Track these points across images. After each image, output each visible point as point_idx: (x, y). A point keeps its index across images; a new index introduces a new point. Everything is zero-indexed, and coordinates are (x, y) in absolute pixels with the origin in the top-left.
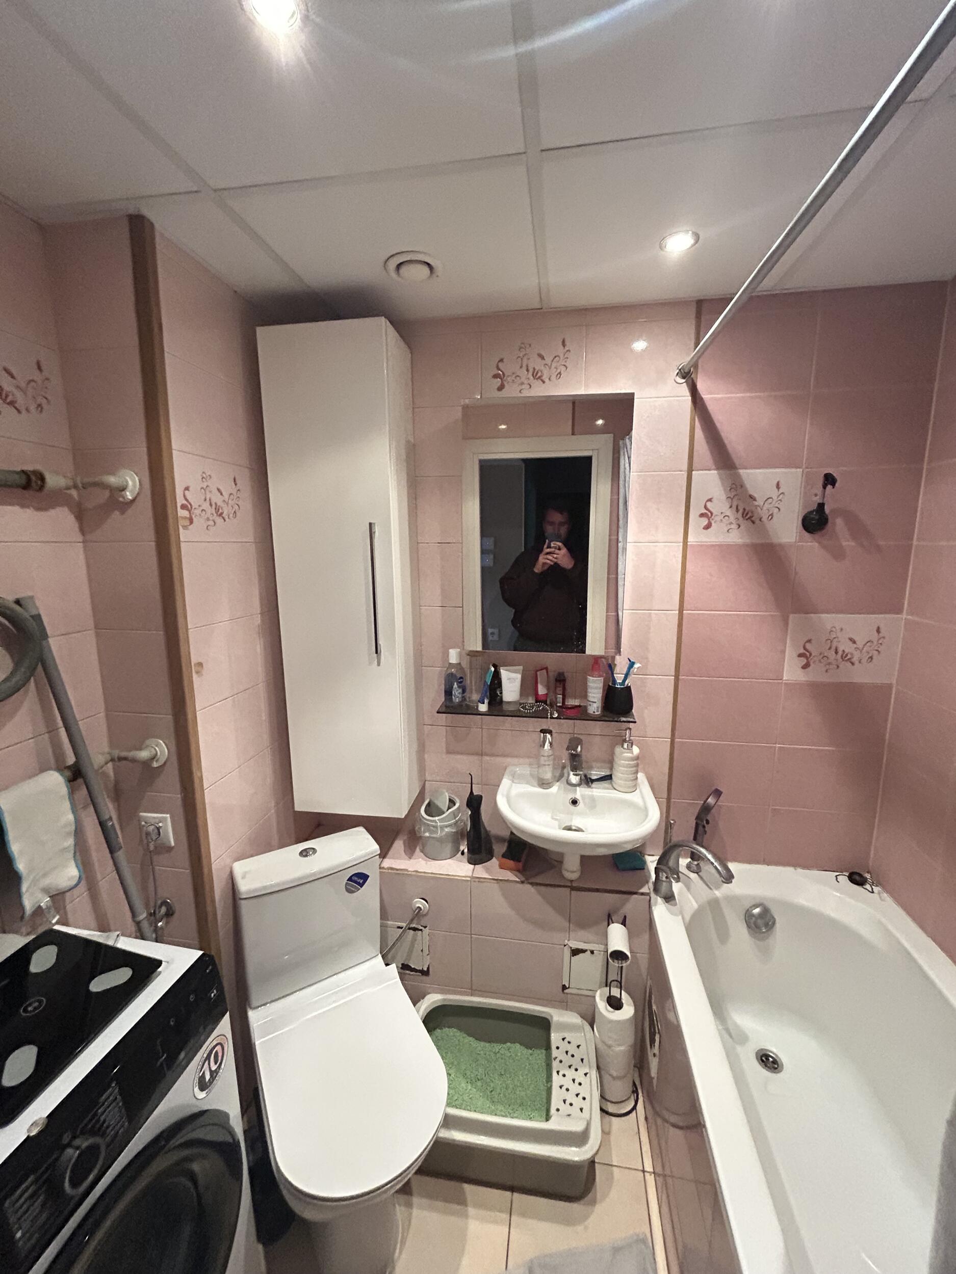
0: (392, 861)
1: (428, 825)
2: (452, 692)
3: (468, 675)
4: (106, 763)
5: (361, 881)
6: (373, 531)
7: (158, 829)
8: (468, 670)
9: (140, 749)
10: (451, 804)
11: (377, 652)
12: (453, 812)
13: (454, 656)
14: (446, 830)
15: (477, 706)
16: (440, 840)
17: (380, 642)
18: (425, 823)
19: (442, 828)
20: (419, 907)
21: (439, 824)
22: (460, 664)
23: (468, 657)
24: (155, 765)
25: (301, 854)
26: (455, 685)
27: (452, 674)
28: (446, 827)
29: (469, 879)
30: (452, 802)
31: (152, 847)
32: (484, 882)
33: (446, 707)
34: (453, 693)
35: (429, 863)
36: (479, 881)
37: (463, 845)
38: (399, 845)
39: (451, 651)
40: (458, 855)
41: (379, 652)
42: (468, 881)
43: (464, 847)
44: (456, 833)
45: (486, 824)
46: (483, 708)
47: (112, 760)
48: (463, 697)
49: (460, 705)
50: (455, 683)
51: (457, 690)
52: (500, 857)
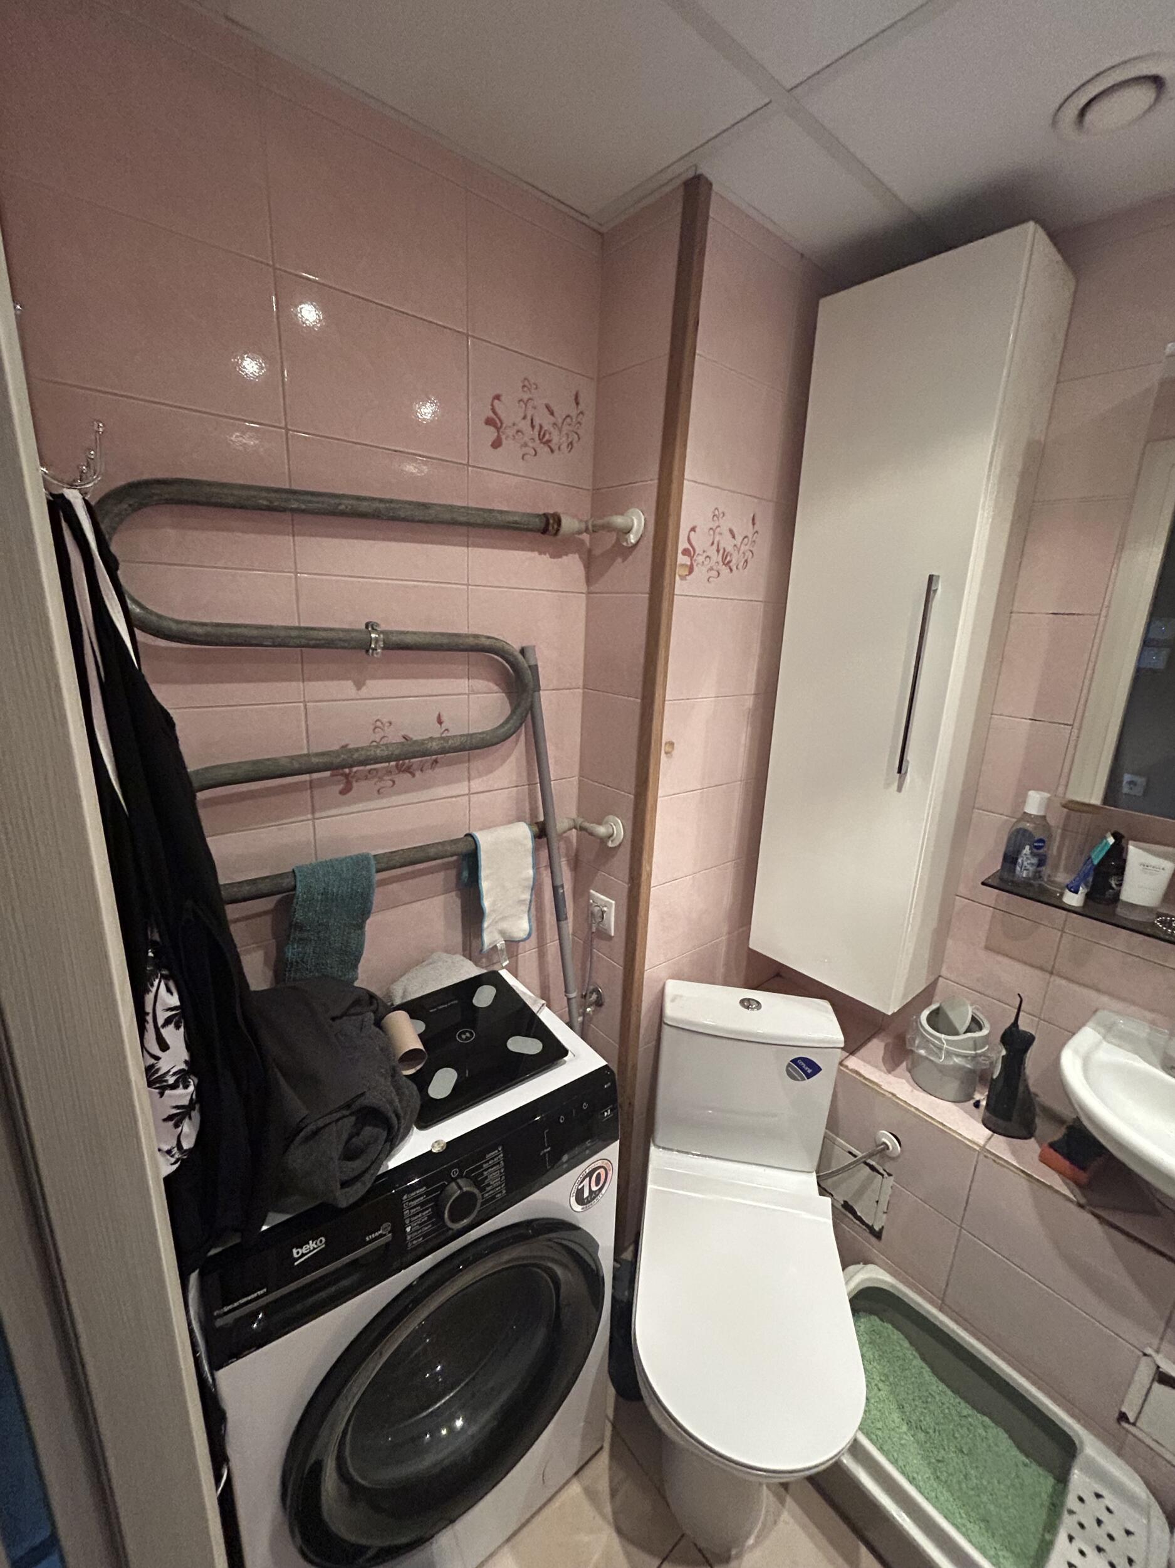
0: (861, 1063)
1: (928, 1041)
2: (1017, 859)
3: (1058, 839)
4: (570, 829)
5: (809, 1071)
6: (933, 588)
7: (603, 912)
8: (1059, 831)
9: (600, 824)
10: (974, 1026)
11: (900, 771)
12: (975, 1040)
13: (1034, 804)
14: (957, 1060)
15: (1062, 894)
16: (942, 1069)
17: (910, 756)
18: (922, 1034)
19: (949, 1054)
20: (884, 1143)
21: (945, 1046)
22: (1044, 817)
23: (1066, 810)
24: (610, 844)
25: (742, 1002)
26: (1027, 850)
27: (1025, 831)
28: (958, 1055)
29: (978, 1148)
30: (976, 1025)
31: (594, 930)
32: (1004, 1166)
33: (1001, 879)
34: (1020, 861)
35: (916, 1092)
36: (994, 1161)
37: (982, 1094)
38: (876, 1047)
39: (1031, 793)
40: (966, 1104)
41: (903, 772)
42: (975, 1150)
43: (981, 1096)
44: (972, 1072)
45: (1031, 1082)
46: (1074, 900)
47: (575, 828)
48: (1036, 872)
49: (1027, 883)
50: (1027, 847)
51: (1027, 858)
52: (1046, 1145)
